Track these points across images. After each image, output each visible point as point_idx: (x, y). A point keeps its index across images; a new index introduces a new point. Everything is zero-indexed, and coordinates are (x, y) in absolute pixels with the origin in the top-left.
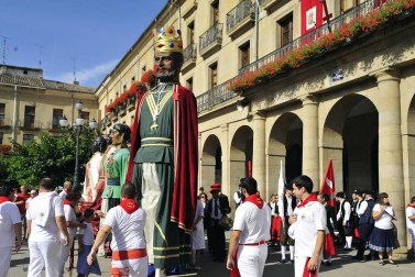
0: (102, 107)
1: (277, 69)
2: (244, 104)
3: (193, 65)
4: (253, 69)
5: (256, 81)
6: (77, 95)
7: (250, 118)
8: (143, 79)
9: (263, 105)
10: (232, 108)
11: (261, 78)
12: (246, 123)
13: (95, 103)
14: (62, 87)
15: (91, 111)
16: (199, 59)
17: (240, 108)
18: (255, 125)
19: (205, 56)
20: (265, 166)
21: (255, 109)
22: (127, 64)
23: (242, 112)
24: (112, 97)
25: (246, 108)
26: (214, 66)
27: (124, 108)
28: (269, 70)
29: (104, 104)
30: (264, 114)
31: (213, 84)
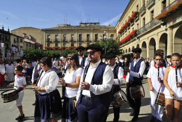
0: (117, 32)
1: (176, 8)
2: (163, 24)
3: (145, 13)
4: (167, 9)
5: (167, 14)
6: (109, 29)
7: (166, 30)
8: (128, 21)
9: (171, 24)
10: (159, 27)
11: (169, 13)
12: (165, 32)
13: (115, 31)
14: (105, 27)
15: (114, 34)
16: (147, 10)
17: (162, 26)
18: (168, 32)
19: (149, 9)
20: (172, 48)
21: (168, 25)
22: (124, 16)
23: (163, 28)
24: (120, 28)
25: (165, 26)
26: (152, 12)
28: (173, 8)
30: (172, 27)
31: (153, 19)
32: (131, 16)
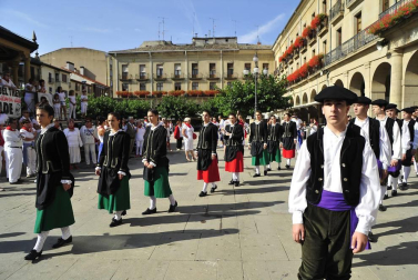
0: (277, 59)
1: (412, 9)
2: (383, 44)
3: (342, 17)
4: (392, 12)
5: (392, 23)
6: (259, 52)
7: (389, 55)
8: (304, 34)
9: (400, 43)
10: (373, 49)
11: (397, 19)
12: (385, 60)
13: (272, 56)
14: (249, 47)
15: (270, 62)
16: (347, 11)
17: (379, 48)
18: (393, 61)
19: (351, 8)
20: (401, 95)
21: (393, 46)
22: (292, 24)
23: (382, 51)
24: (284, 50)
25: (386, 48)
26: (359, 16)
27: (298, 53)
28: (405, 10)
29: (278, 56)
30: (401, 51)
31: (358, 31)
32: (309, 24)
